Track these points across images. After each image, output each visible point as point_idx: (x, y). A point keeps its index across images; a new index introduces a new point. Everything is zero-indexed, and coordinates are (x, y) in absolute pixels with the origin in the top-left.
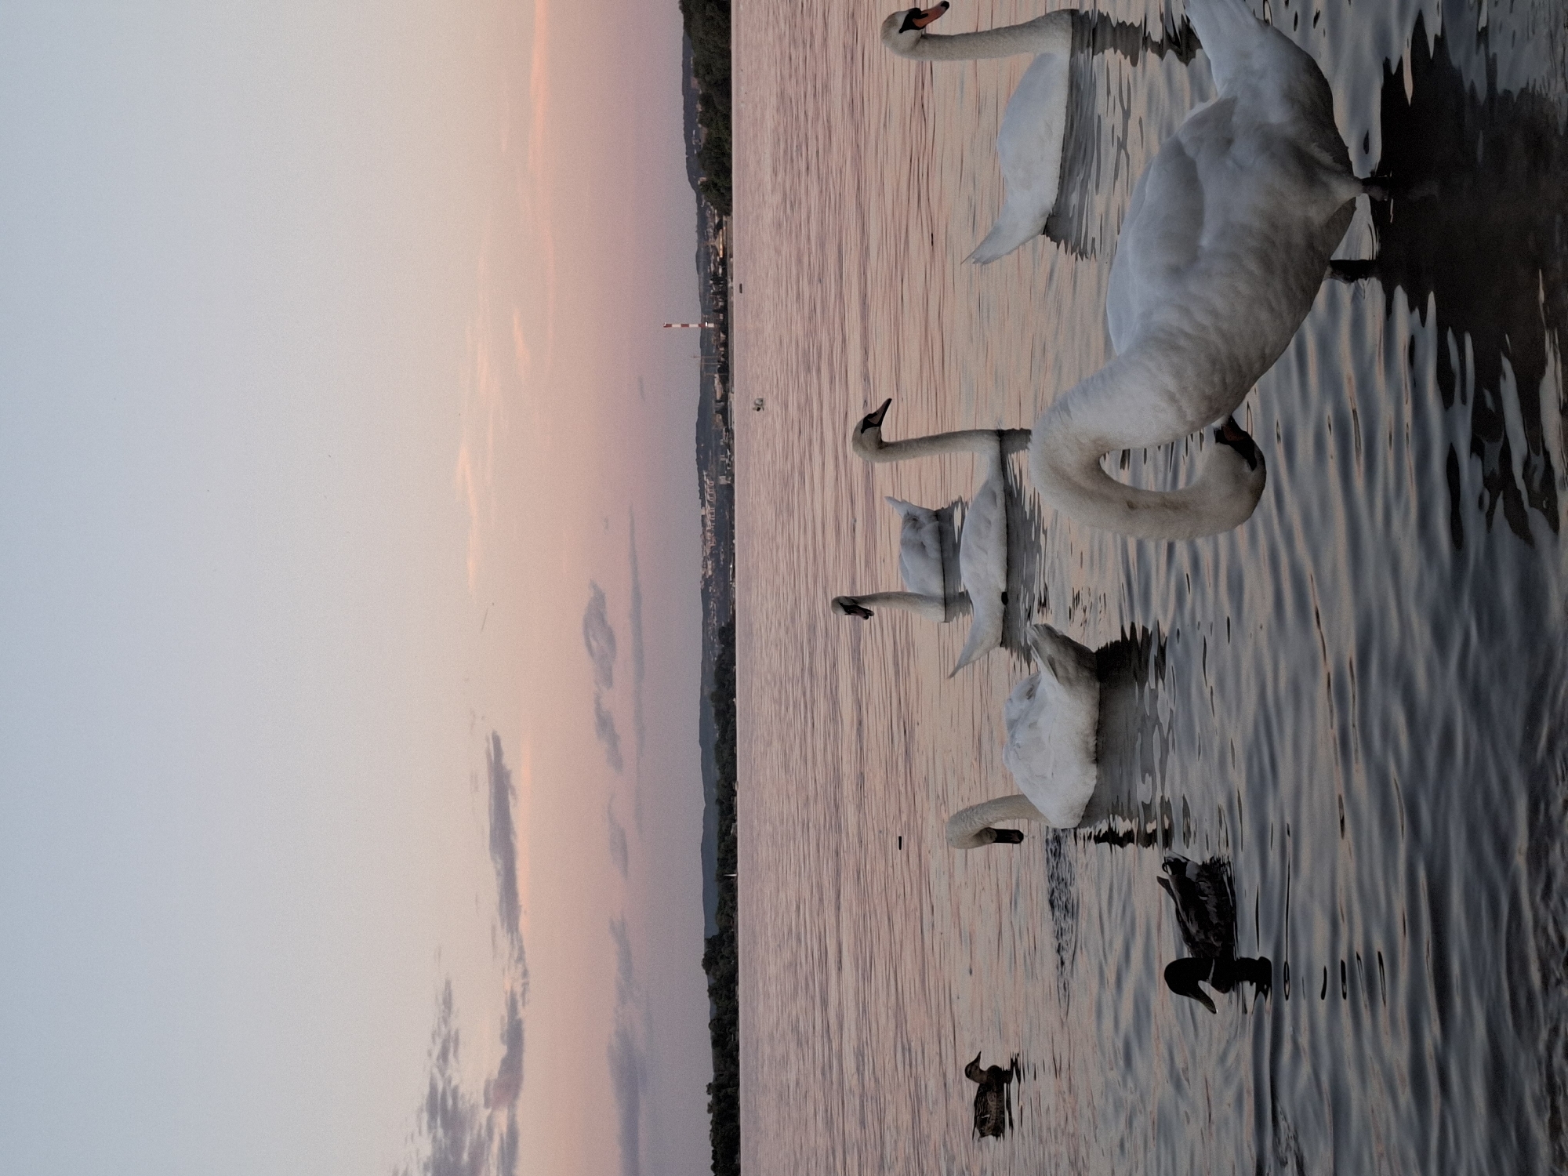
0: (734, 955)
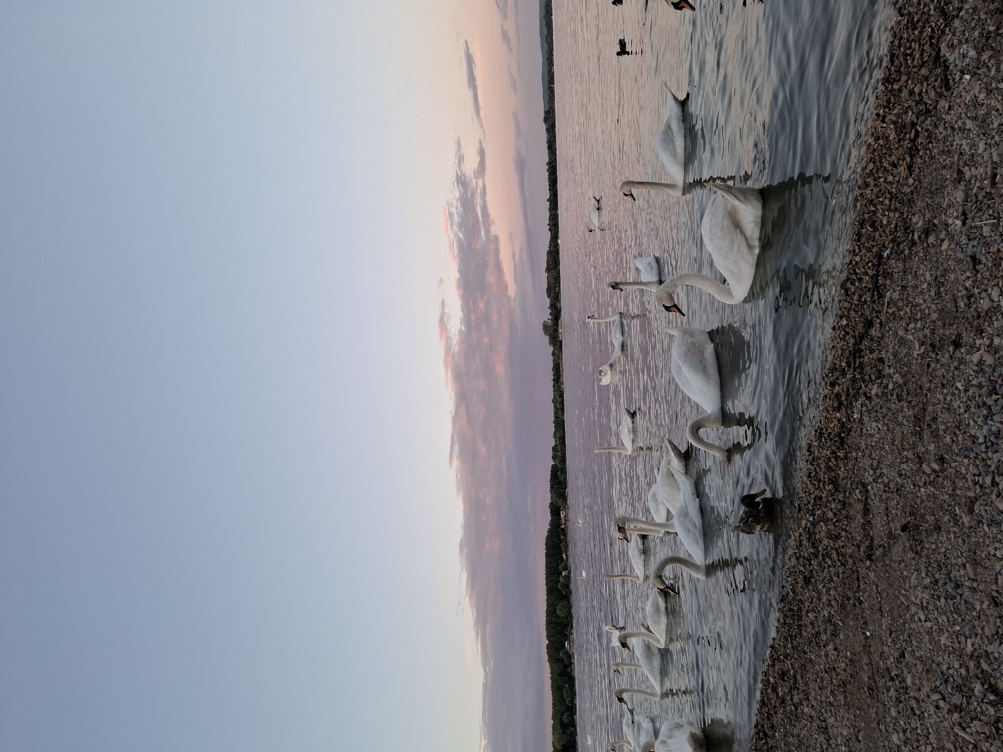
0: (554, 116)
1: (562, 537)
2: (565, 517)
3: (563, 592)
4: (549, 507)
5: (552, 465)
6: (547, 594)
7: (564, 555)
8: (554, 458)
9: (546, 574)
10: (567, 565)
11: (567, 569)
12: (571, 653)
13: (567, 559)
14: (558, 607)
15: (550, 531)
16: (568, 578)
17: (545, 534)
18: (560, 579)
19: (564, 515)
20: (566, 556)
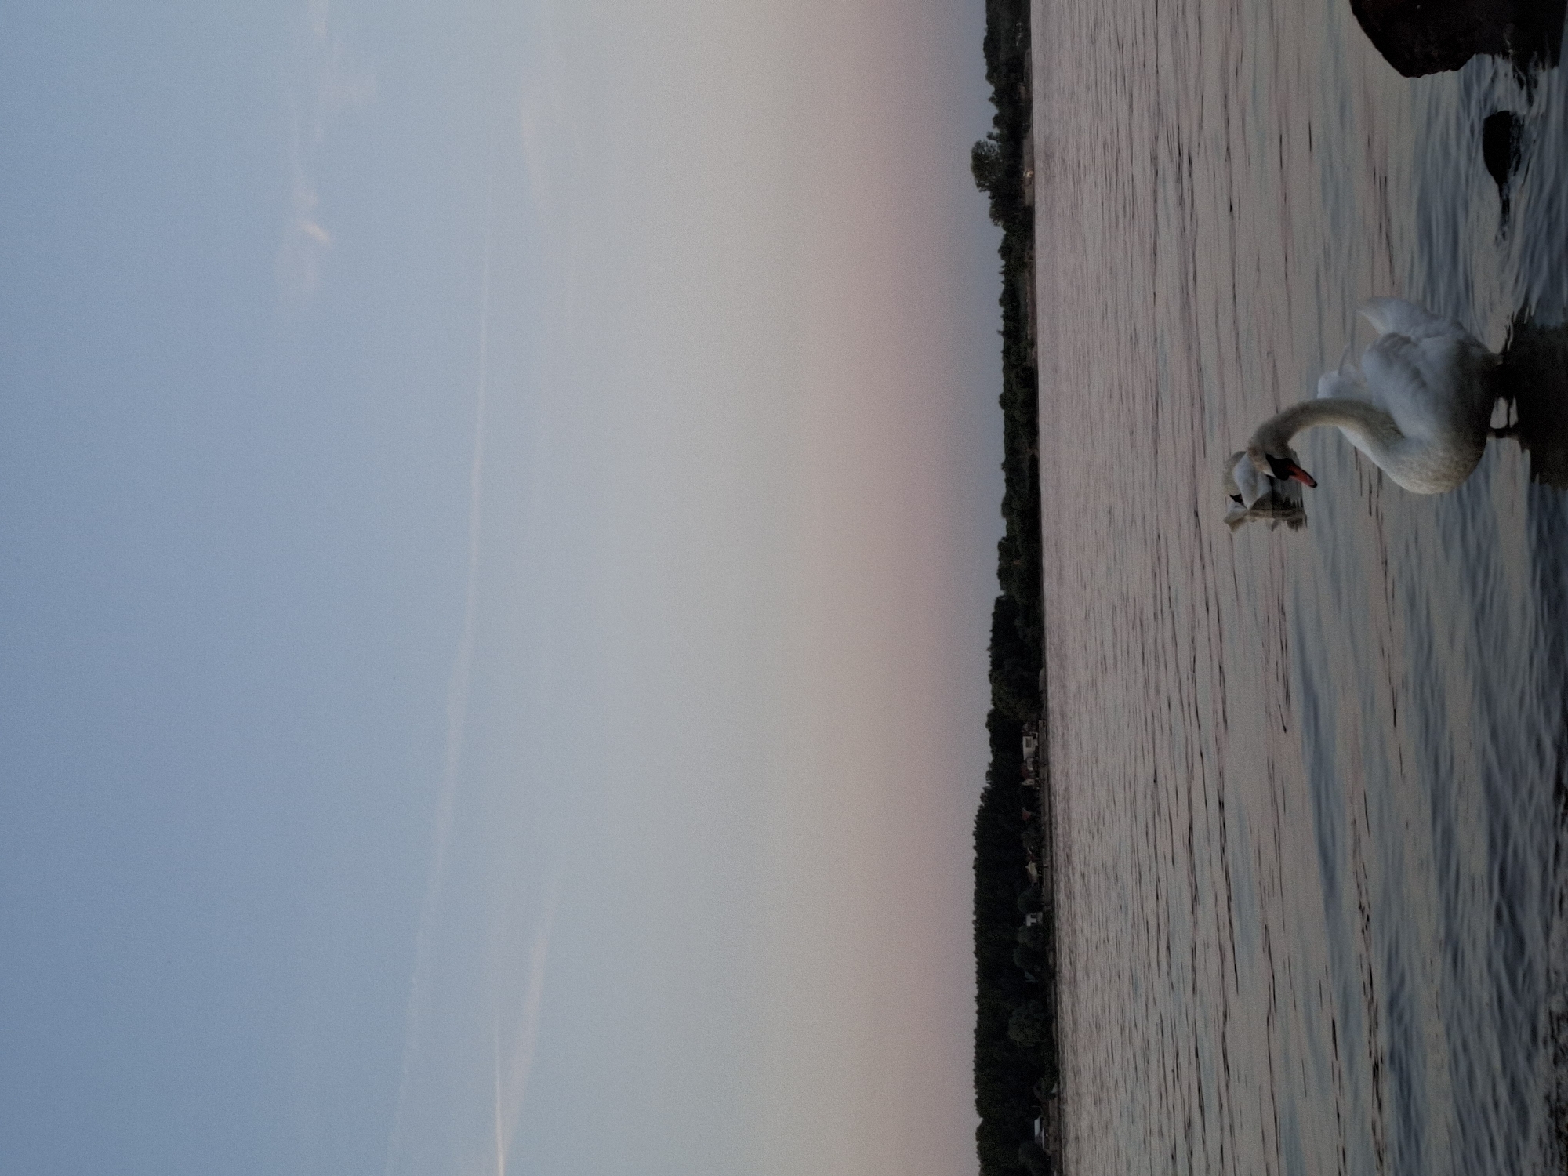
1: (1026, 814)
2: (1036, 753)
3: (1028, 975)
4: (988, 725)
5: (999, 602)
6: (980, 982)
7: (1032, 868)
8: (1004, 574)
9: (975, 922)
10: (1038, 893)
11: (1040, 909)
12: (1049, 1152)
13: (1041, 879)
14: (1012, 1021)
15: (988, 797)
16: (1046, 933)
17: (974, 804)
18: (1020, 939)
19: (1031, 749)
20: (1039, 868)
